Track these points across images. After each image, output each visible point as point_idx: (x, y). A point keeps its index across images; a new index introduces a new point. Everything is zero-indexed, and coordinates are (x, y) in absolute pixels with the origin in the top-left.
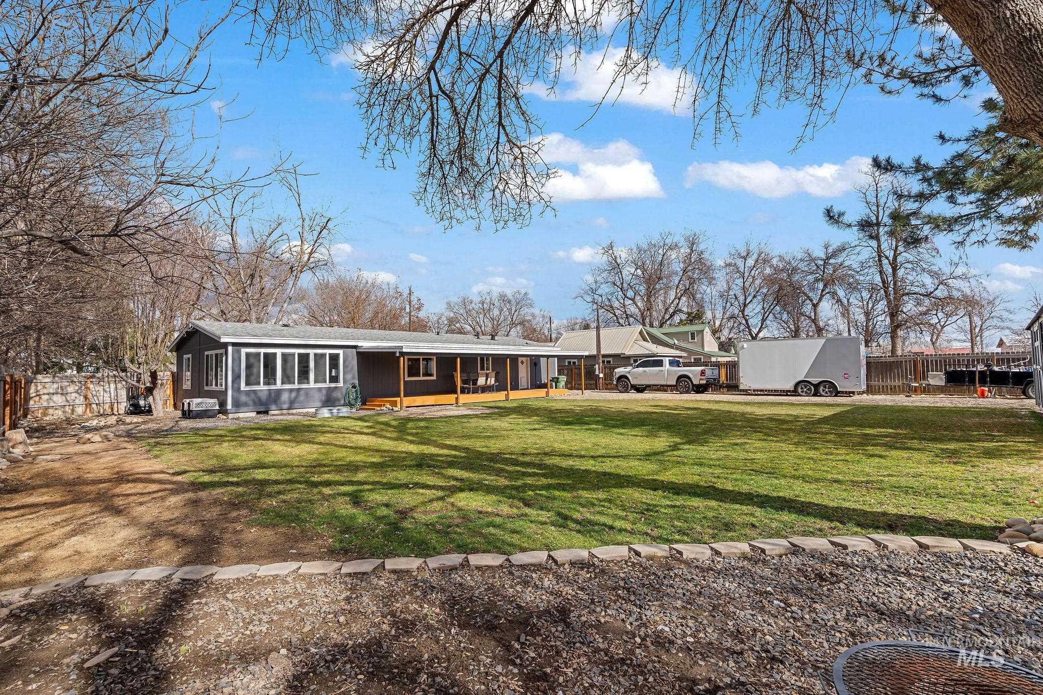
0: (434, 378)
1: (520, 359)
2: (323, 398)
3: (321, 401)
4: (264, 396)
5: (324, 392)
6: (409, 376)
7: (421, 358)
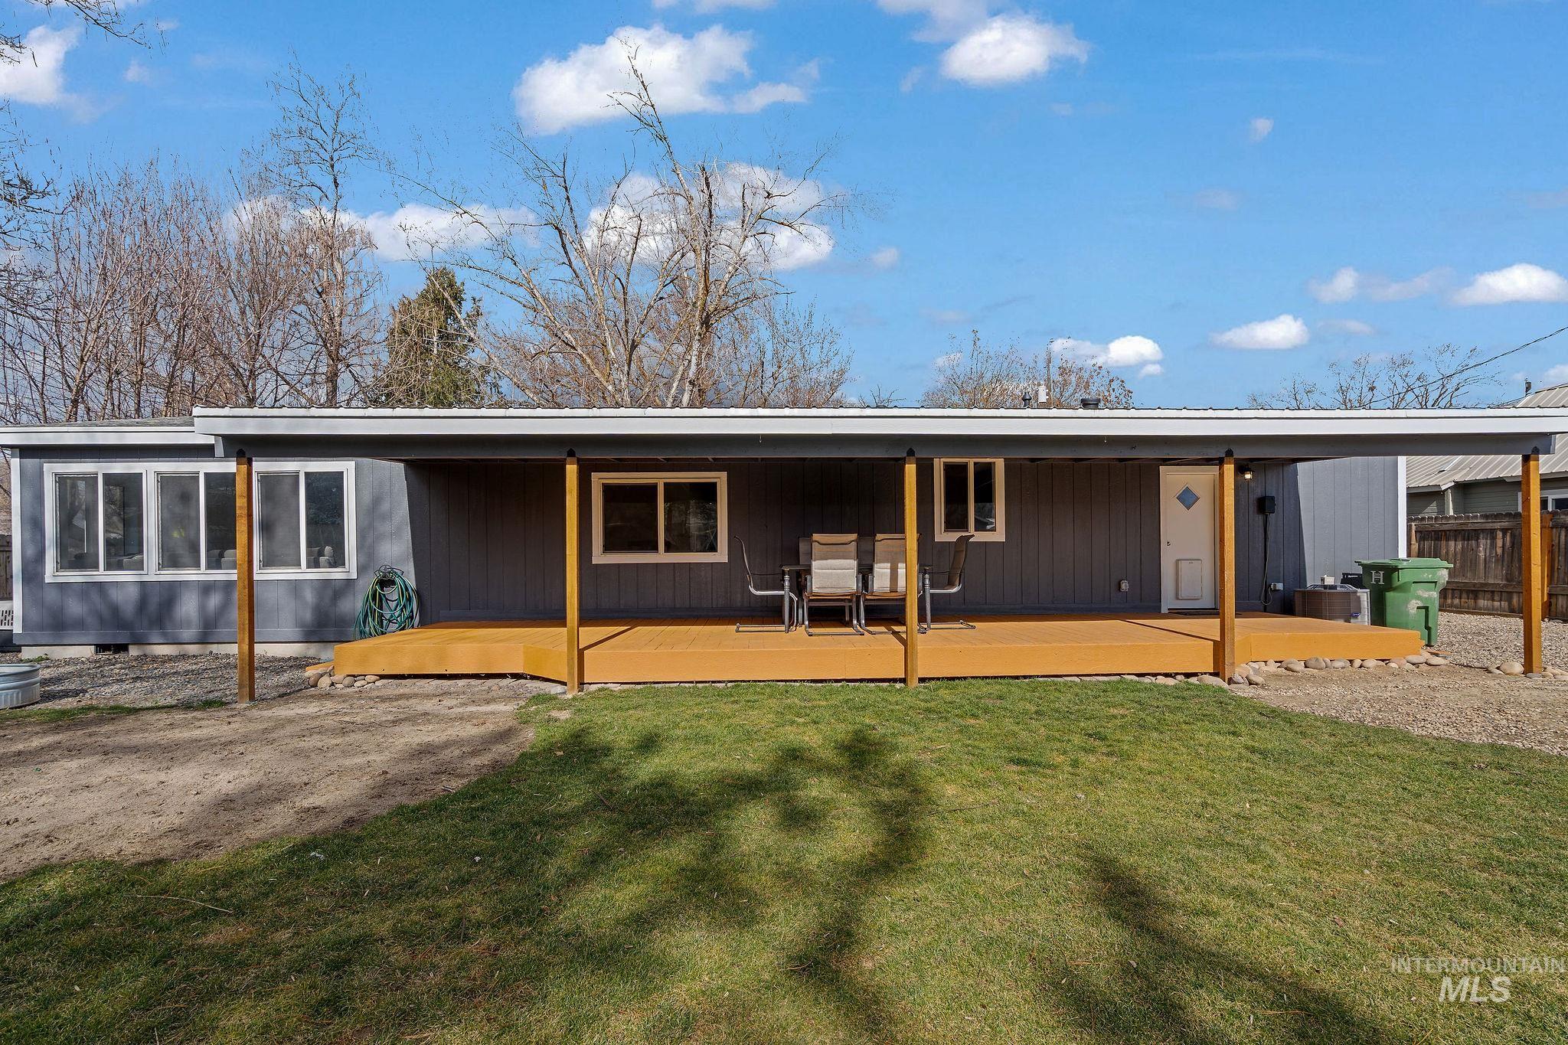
0: (721, 556)
1: (1172, 479)
2: (308, 616)
3: (300, 623)
4: (127, 599)
5: (309, 596)
6: (609, 547)
7: (660, 479)
